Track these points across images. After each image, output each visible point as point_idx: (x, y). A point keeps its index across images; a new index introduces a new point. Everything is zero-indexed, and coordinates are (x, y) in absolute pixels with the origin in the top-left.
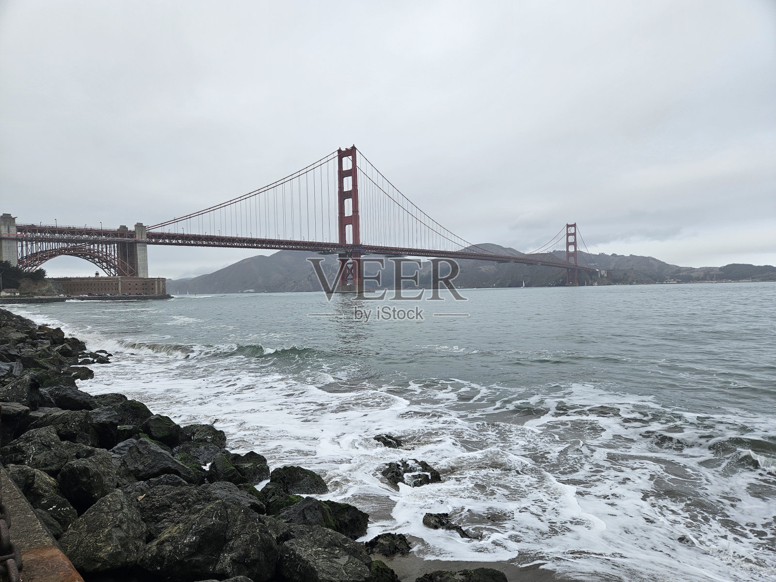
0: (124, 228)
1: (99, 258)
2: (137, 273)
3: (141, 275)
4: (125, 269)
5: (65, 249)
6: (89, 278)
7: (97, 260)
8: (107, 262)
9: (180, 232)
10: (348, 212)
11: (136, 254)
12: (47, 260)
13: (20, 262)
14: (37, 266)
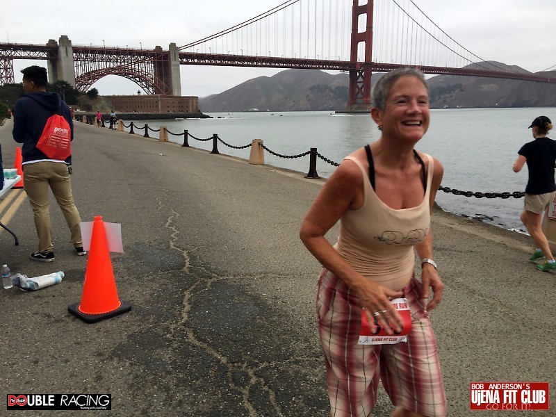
0: (158, 48)
1: (139, 77)
2: (171, 92)
3: (175, 94)
4: (162, 88)
5: (113, 69)
6: (134, 97)
7: (138, 79)
8: (146, 81)
9: (208, 52)
10: (362, 28)
11: (171, 74)
12: (98, 79)
13: (77, 81)
14: (91, 84)
